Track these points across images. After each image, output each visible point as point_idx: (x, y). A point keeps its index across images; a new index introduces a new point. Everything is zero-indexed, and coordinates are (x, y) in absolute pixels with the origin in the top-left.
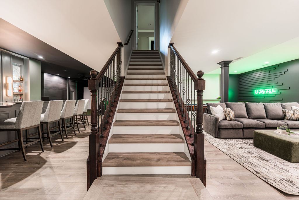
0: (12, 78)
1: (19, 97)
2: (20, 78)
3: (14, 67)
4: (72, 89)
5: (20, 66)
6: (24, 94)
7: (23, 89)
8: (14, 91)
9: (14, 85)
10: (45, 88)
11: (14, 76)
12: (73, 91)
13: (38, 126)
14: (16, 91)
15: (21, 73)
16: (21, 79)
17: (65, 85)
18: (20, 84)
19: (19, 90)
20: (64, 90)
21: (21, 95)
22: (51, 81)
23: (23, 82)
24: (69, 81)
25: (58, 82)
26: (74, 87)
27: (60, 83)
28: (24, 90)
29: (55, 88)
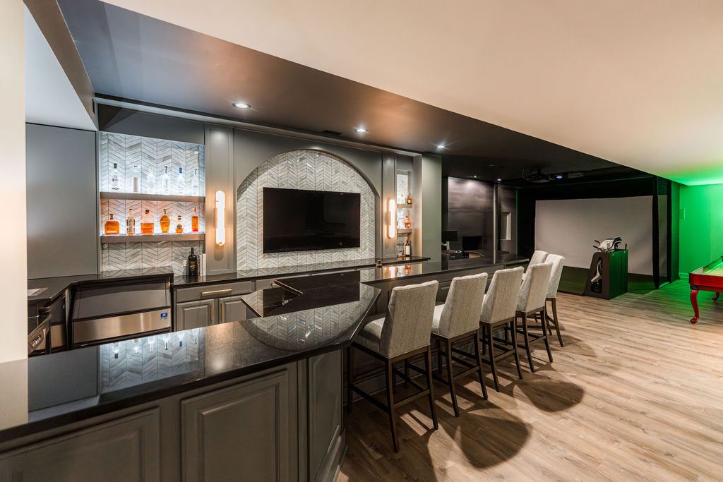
0: (396, 201)
1: (406, 238)
2: (408, 199)
3: (399, 176)
4: (504, 208)
5: (409, 173)
6: (413, 232)
7: (411, 221)
8: (398, 227)
9: (398, 214)
10: (451, 213)
11: (399, 196)
12: (508, 213)
13: (426, 351)
14: (402, 226)
15: (409, 188)
16: (409, 202)
17: (489, 200)
18: (408, 212)
19: (406, 224)
20: (487, 212)
21: (409, 234)
22: (461, 195)
23: (411, 208)
24: (499, 188)
25: (475, 195)
26: (511, 202)
27: (479, 196)
28: (414, 224)
29: (468, 209)
